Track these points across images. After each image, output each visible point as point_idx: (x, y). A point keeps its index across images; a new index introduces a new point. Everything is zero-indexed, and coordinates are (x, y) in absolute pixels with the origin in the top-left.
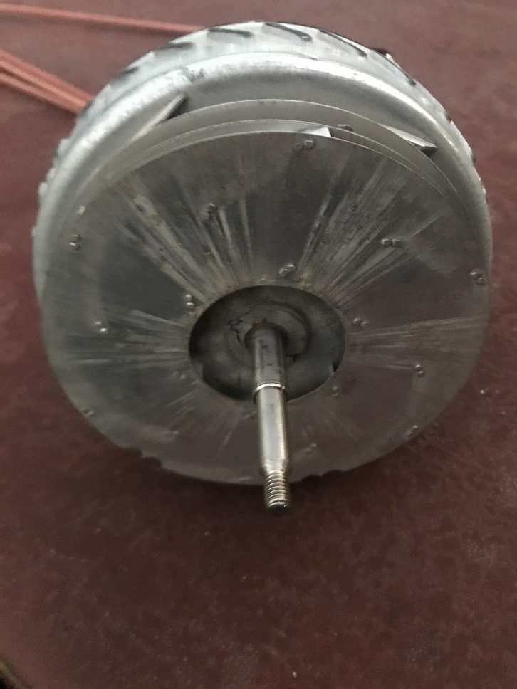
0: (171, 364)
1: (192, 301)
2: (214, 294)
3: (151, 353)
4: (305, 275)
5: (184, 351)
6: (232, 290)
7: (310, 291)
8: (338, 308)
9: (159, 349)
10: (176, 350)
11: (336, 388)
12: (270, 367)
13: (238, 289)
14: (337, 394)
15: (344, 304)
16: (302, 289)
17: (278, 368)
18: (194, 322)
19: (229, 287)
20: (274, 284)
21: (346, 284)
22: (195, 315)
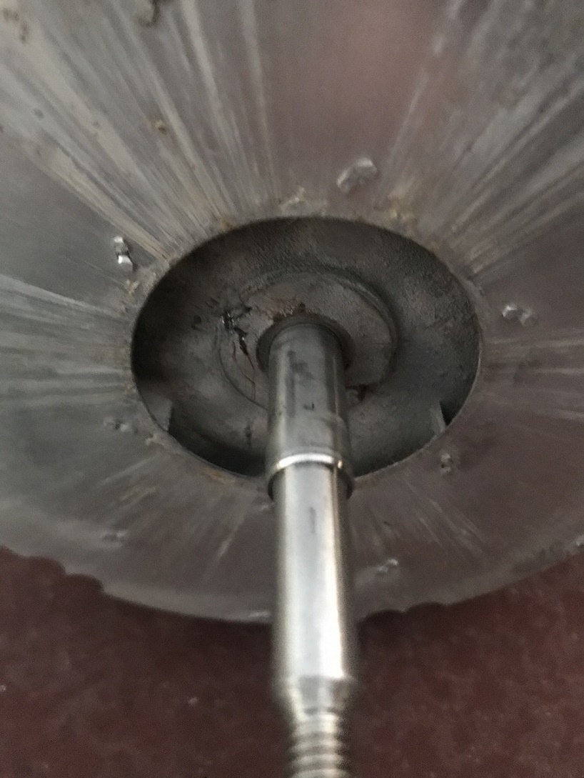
0: (96, 400)
1: (127, 254)
2: (180, 238)
3: (50, 374)
4: (401, 191)
5: (120, 371)
6: (222, 228)
7: (409, 233)
8: (470, 278)
9: (66, 367)
10: (103, 369)
11: (448, 456)
12: (310, 413)
13: (235, 224)
14: (448, 469)
15: (487, 268)
16: (390, 228)
17: (327, 415)
18: (138, 307)
19: (215, 218)
20: (323, 214)
21: (498, 217)
22: (138, 290)
